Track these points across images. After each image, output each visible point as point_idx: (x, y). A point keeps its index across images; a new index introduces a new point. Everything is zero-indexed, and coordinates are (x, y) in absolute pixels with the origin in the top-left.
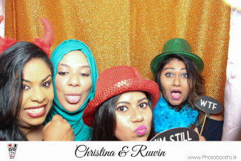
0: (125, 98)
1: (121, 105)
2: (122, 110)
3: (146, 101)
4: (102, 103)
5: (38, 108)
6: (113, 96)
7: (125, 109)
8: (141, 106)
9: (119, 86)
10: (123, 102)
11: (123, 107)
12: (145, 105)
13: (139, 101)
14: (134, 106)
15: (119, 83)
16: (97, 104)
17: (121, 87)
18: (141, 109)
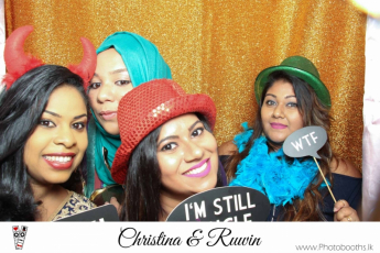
0: (169, 130)
1: (166, 142)
2: (170, 148)
3: (200, 125)
4: (137, 147)
5: (63, 155)
6: (151, 132)
7: (173, 146)
8: (195, 134)
9: (155, 115)
10: (168, 138)
11: (169, 144)
12: (199, 132)
13: (190, 130)
14: (186, 139)
15: (154, 111)
16: (129, 150)
17: (159, 115)
18: (195, 139)
